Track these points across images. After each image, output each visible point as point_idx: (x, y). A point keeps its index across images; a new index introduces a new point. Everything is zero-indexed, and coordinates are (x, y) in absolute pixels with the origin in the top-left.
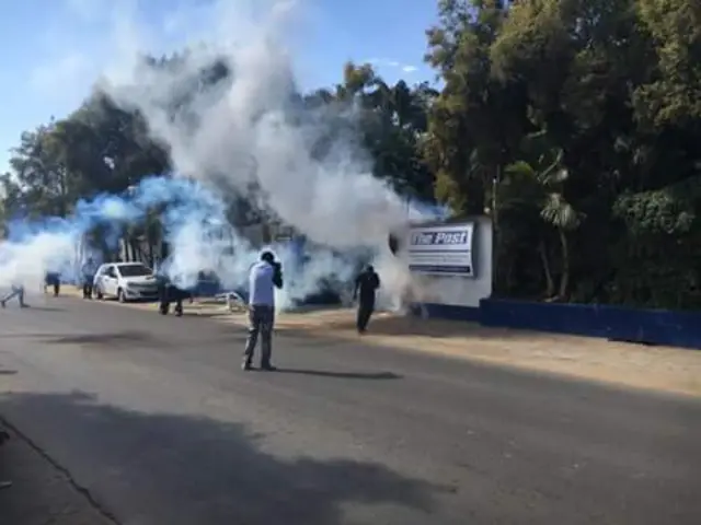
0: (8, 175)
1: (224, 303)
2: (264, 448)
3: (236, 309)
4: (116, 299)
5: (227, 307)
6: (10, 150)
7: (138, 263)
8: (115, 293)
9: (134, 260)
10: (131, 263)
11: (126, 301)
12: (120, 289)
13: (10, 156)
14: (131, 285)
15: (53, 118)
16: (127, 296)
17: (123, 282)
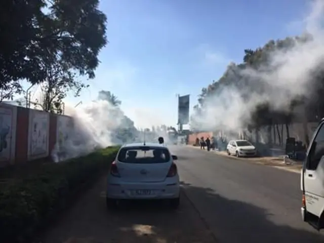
0: (198, 105)
1: (282, 160)
2: (272, 219)
3: (288, 163)
4: (236, 156)
5: (284, 162)
6: (198, 96)
7: (245, 141)
8: (235, 153)
9: (244, 139)
10: (243, 140)
11: (239, 157)
12: (237, 152)
13: (198, 98)
14: (241, 150)
15: (214, 81)
16: (240, 154)
17: (238, 148)
